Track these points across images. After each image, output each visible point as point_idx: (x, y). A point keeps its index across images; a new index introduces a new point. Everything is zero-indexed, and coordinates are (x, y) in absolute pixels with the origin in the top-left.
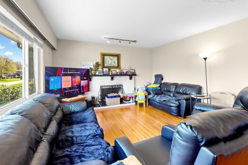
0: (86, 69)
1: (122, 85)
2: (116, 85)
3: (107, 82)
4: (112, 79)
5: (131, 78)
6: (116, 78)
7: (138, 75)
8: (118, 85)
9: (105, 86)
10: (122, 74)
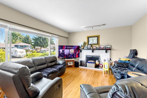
0: (78, 46)
1: (99, 56)
2: (95, 56)
3: (90, 53)
4: (93, 52)
5: (106, 52)
6: (95, 51)
7: (114, 50)
8: (96, 56)
9: (89, 56)
10: (100, 49)
